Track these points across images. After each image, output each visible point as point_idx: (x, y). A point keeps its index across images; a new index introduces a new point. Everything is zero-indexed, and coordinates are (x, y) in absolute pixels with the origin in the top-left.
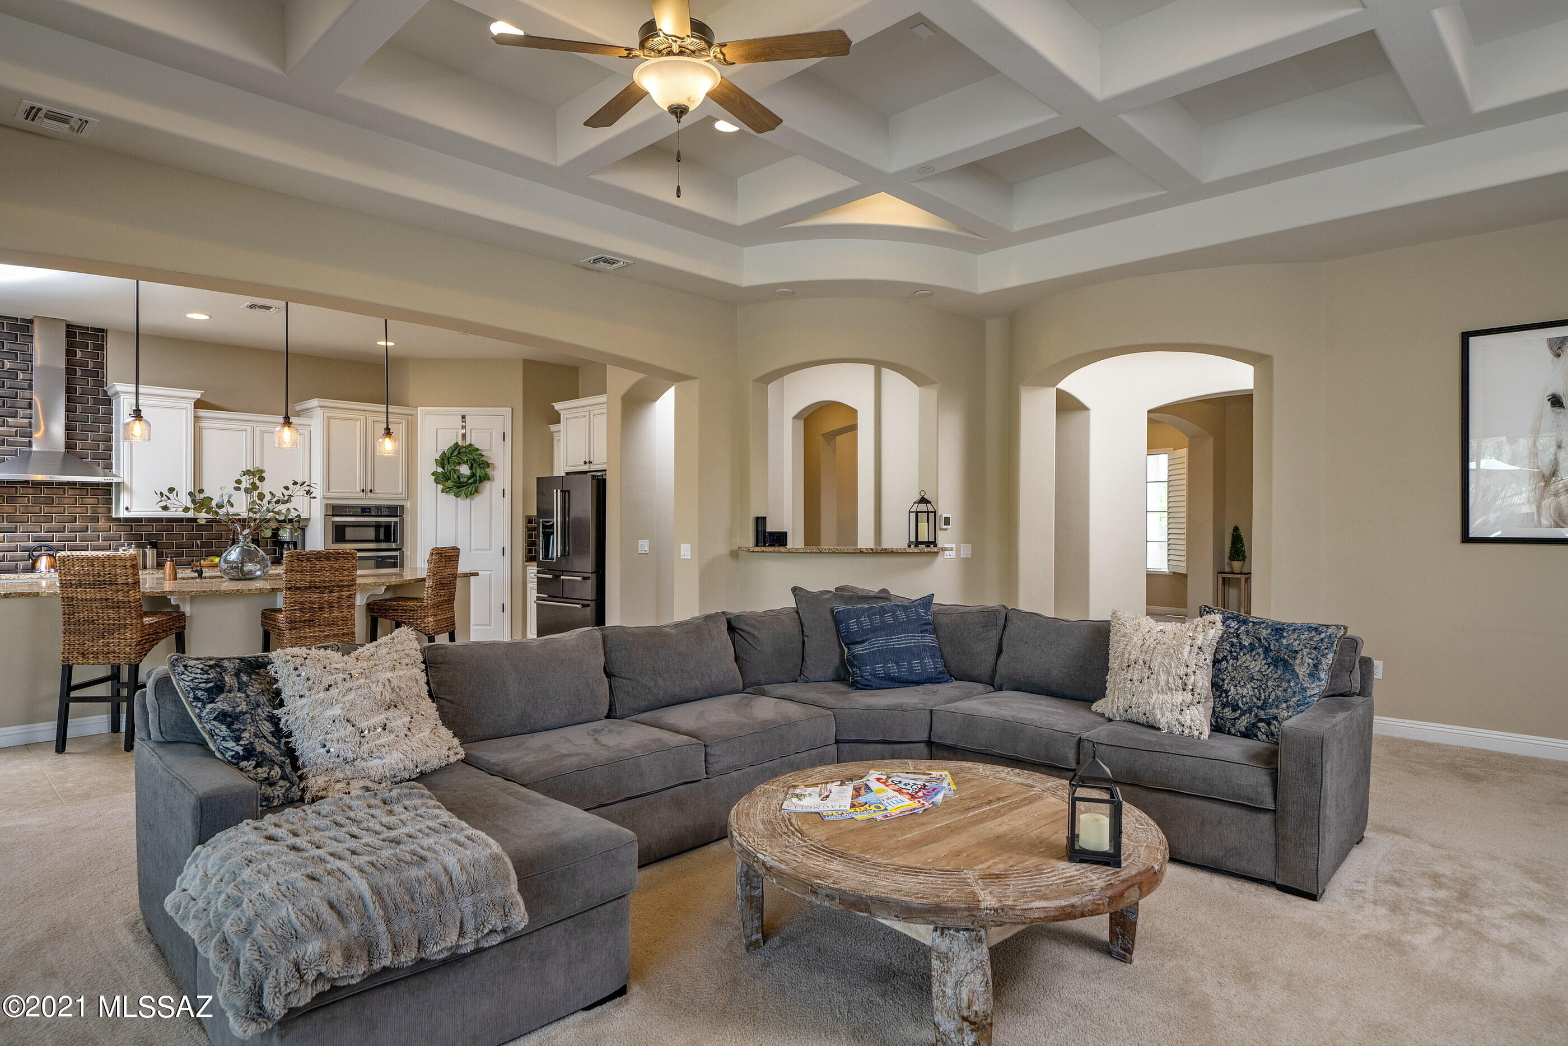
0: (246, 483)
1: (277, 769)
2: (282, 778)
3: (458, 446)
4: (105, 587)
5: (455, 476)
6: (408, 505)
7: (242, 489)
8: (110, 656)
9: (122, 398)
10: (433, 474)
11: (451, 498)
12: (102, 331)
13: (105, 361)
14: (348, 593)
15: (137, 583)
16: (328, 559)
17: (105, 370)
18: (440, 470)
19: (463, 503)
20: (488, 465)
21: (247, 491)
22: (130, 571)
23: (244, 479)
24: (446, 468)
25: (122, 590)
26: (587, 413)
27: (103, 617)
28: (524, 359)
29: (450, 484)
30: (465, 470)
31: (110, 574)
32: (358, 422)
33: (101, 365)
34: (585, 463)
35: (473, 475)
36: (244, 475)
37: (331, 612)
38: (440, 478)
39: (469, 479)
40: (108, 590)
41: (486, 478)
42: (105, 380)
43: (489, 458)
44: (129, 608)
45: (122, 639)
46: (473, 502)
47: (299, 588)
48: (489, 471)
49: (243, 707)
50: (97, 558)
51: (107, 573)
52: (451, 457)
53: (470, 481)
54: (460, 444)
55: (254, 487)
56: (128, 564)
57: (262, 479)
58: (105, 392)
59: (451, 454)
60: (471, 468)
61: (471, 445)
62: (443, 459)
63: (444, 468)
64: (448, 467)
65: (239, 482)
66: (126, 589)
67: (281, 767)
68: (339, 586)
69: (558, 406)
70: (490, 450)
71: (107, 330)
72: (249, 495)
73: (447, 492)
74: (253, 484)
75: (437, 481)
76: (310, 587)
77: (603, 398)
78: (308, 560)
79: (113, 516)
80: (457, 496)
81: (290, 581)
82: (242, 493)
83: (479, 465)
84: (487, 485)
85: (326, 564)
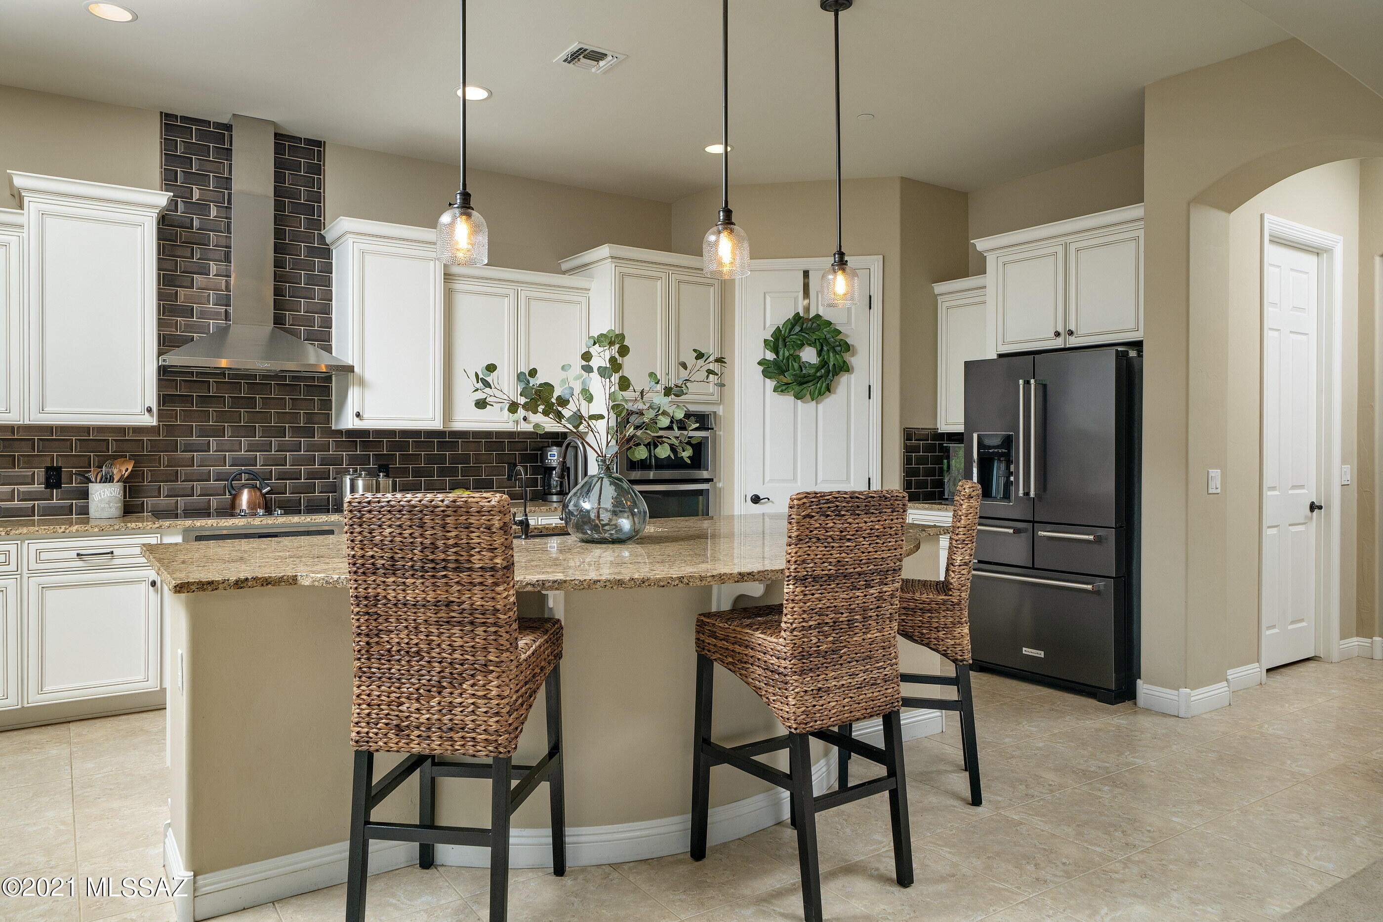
0: (601, 357)
3: (800, 318)
4: (445, 576)
5: (796, 365)
6: (720, 411)
7: (595, 370)
8: (456, 736)
9: (350, 241)
10: (759, 363)
11: (788, 400)
12: (319, 144)
13: (322, 191)
15: (509, 567)
17: (322, 205)
18: (770, 356)
19: (805, 408)
20: (847, 347)
21: (602, 372)
22: (499, 540)
23: (595, 350)
24: (781, 353)
25: (481, 584)
26: (1060, 250)
27: (439, 645)
28: (902, 178)
29: (788, 378)
30: (809, 355)
31: (456, 545)
32: (659, 282)
33: (318, 197)
34: (1057, 334)
35: (824, 364)
36: (595, 344)
38: (771, 369)
39: (818, 370)
40: (452, 583)
41: (844, 368)
42: (322, 219)
43: (847, 336)
44: (495, 624)
45: (479, 697)
46: (820, 406)
48: (847, 357)
50: (432, 509)
51: (451, 542)
52: (789, 335)
53: (818, 374)
54: (802, 315)
55: (615, 365)
56: (497, 523)
57: (624, 351)
58: (322, 238)
59: (790, 330)
60: (819, 353)
61: (818, 316)
62: (776, 340)
63: (777, 354)
64: (785, 353)
65: (587, 356)
66: (490, 581)
69: (981, 244)
70: (849, 322)
71: (324, 142)
72: (608, 380)
73: (782, 391)
74: (613, 360)
75: (766, 374)
77: (1136, 211)
79: (333, 428)
80: (798, 396)
81: (804, 561)
82: (595, 375)
83: (834, 348)
84: (844, 379)
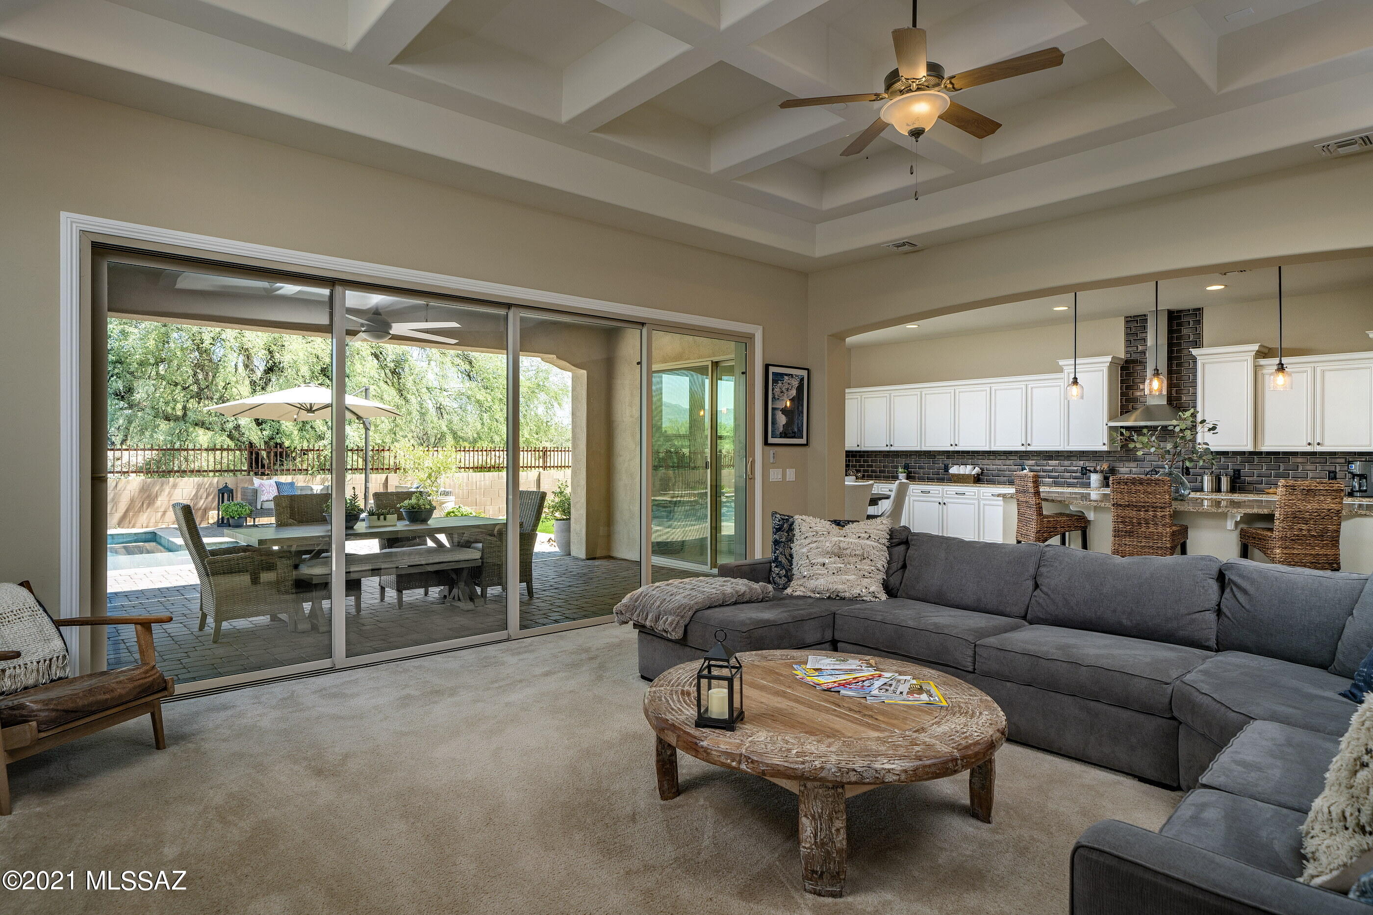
1: (784, 571)
2: (785, 576)
12: (1200, 309)
14: (1163, 513)
16: (1141, 484)
37: (1148, 528)
47: (1121, 505)
49: (783, 540)
67: (786, 571)
68: (1153, 507)
71: (1203, 308)
76: (1128, 506)
78: (1126, 483)
85: (1140, 488)
